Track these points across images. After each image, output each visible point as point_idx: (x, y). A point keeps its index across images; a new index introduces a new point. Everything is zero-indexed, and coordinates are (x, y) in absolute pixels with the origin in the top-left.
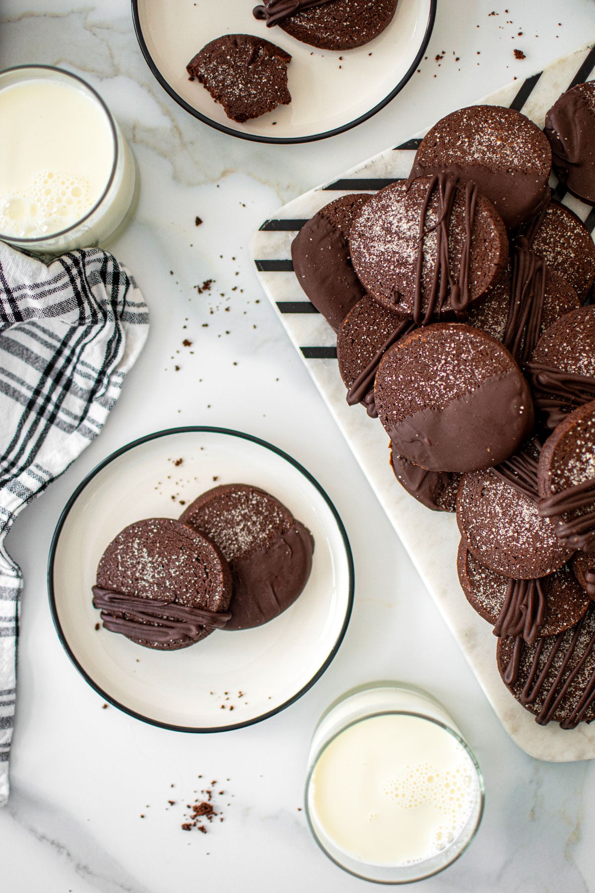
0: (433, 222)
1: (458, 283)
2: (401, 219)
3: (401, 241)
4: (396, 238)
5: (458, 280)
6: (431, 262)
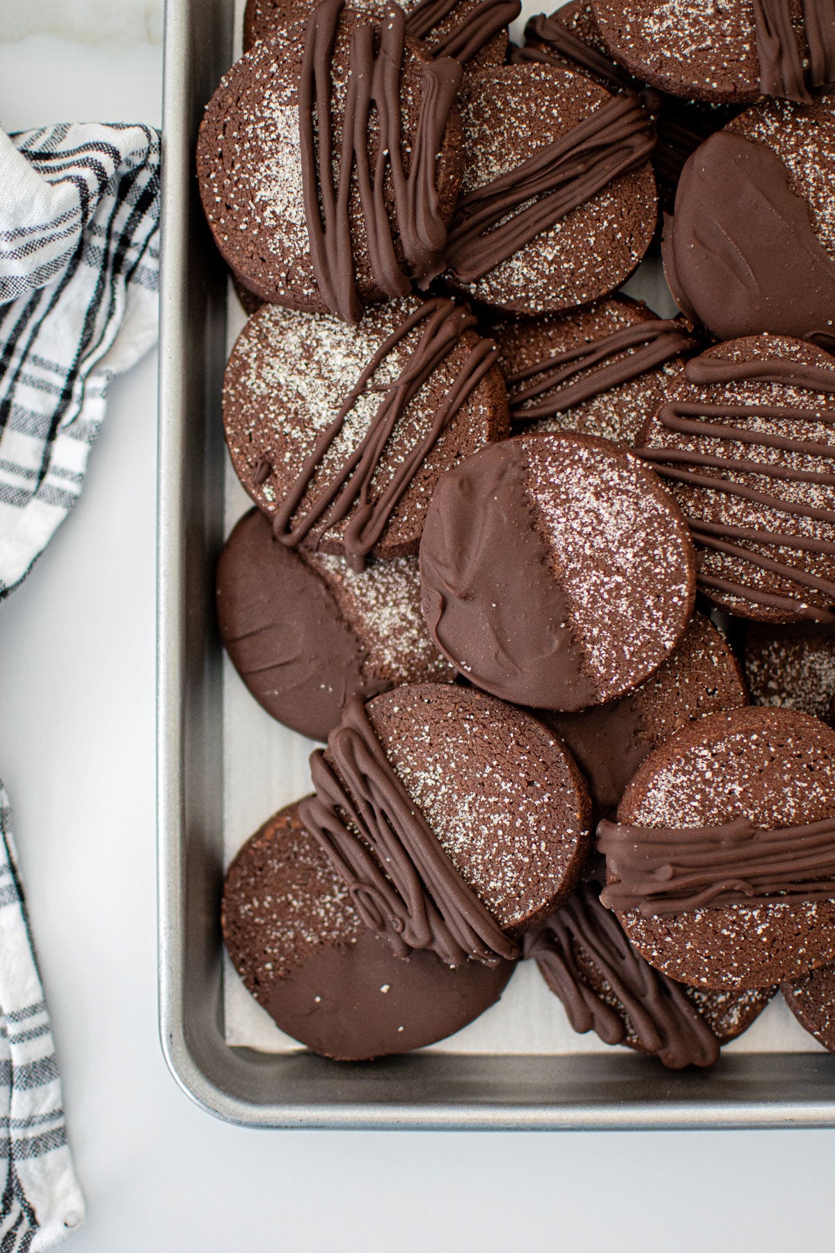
0: (388, 378)
1: (375, 504)
2: (339, 344)
3: (319, 382)
4: (315, 372)
5: (378, 499)
6: (350, 444)
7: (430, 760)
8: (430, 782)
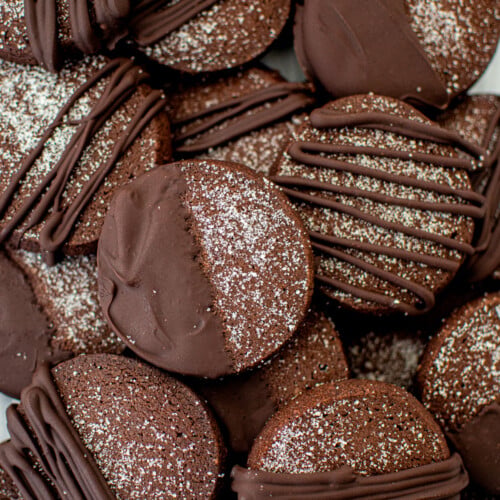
7: (101, 414)
8: (100, 432)
